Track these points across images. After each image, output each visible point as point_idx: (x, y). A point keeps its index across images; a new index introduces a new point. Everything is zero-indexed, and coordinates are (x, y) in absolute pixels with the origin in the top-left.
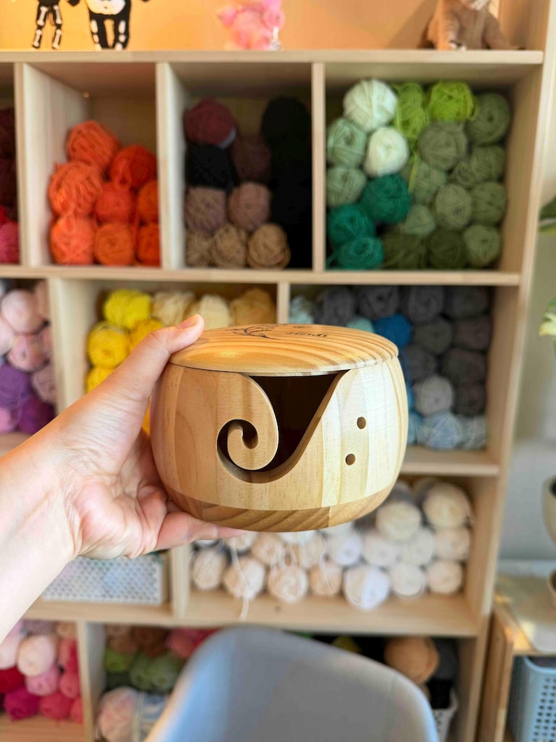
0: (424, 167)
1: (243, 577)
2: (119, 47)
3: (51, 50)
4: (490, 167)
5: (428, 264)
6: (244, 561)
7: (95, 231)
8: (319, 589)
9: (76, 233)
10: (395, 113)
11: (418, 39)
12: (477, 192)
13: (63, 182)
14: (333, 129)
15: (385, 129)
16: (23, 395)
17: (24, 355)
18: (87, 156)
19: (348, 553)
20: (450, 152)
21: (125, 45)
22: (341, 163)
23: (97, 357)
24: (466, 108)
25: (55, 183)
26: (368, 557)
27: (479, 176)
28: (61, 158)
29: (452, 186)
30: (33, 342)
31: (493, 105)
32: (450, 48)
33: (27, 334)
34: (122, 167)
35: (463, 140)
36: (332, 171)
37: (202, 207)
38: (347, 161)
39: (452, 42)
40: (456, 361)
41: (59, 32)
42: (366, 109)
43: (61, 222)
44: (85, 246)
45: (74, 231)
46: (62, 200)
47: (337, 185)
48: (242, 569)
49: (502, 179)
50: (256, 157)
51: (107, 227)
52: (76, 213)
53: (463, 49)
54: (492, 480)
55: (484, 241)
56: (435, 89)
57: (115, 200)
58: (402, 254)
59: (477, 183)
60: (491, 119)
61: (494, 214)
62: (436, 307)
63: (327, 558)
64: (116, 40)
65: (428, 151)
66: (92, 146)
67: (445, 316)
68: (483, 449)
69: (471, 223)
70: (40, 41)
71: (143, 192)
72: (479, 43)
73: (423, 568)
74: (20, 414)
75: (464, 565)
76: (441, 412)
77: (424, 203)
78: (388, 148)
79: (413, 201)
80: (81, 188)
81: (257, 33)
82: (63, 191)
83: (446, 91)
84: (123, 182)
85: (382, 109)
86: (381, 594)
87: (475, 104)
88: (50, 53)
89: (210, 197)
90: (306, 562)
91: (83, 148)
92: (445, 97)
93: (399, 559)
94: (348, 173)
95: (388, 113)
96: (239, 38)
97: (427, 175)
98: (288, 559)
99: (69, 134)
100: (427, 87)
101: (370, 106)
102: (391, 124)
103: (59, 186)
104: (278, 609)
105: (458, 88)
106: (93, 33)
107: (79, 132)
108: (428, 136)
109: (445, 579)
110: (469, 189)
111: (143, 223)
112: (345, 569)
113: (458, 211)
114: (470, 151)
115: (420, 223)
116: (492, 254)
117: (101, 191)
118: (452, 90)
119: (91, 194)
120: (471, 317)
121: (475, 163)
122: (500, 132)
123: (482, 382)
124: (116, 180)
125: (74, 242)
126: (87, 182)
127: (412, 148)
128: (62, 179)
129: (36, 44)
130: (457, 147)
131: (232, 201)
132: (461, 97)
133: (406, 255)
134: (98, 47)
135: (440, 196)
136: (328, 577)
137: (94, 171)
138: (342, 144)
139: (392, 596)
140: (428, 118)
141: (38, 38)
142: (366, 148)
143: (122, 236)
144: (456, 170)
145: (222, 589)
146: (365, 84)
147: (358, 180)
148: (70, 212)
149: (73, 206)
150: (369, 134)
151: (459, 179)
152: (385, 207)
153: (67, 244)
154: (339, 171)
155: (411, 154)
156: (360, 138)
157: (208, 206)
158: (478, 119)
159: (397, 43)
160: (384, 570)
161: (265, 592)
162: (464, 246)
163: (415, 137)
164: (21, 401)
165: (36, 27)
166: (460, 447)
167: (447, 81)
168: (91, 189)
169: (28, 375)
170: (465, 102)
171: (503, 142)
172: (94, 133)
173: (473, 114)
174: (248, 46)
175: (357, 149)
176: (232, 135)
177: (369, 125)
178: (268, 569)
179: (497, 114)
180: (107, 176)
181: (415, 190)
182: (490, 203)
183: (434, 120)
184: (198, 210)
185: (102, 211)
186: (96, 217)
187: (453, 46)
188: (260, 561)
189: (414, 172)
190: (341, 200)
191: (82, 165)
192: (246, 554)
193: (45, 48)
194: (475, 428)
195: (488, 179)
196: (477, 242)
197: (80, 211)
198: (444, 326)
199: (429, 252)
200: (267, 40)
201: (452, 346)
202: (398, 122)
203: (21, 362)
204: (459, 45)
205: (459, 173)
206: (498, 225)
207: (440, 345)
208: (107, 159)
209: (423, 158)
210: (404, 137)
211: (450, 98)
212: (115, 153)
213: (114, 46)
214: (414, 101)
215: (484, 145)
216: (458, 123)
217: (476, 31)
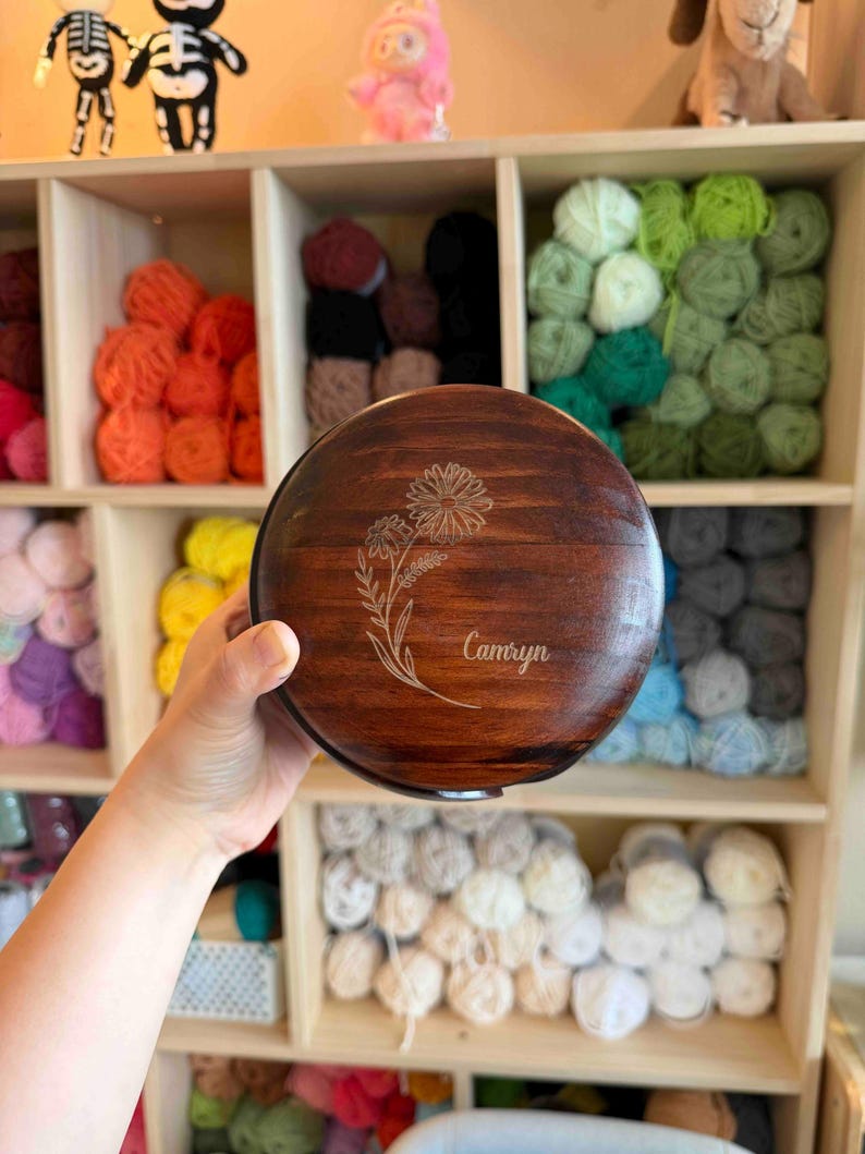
0: (688, 313)
1: (405, 979)
2: (199, 147)
3: (98, 157)
4: (799, 309)
5: (699, 471)
6: (409, 953)
7: (166, 431)
8: (531, 1003)
9: (136, 435)
10: (638, 229)
11: (673, 111)
12: (778, 351)
13: (116, 357)
14: (537, 260)
15: (624, 254)
16: (60, 686)
17: (61, 622)
18: (153, 314)
19: (580, 945)
20: (730, 290)
21: (208, 143)
22: (552, 313)
23: (173, 624)
24: (753, 216)
25: (105, 358)
26: (611, 951)
27: (780, 325)
28: (116, 319)
29: (737, 342)
30: (74, 603)
31: (800, 210)
32: (720, 124)
33: (65, 591)
34: (205, 331)
35: (752, 269)
36: (536, 326)
37: (333, 389)
38: (561, 310)
39: (724, 113)
40: (752, 628)
41: (109, 129)
42: (589, 226)
43: (114, 419)
44: (149, 455)
45: (132, 432)
46: (114, 384)
47: (546, 348)
48: (405, 967)
49: (819, 329)
50: (414, 308)
51: (185, 423)
52: (135, 404)
53: (743, 123)
54: (819, 828)
55: (793, 430)
56: (701, 188)
57: (197, 382)
58: (654, 454)
59: (779, 336)
60: (797, 233)
61: (808, 387)
62: (715, 539)
63: (545, 952)
64: (196, 136)
65: (692, 288)
66: (161, 299)
67: (733, 554)
68: (803, 777)
69: (769, 402)
70: (81, 144)
71: (240, 369)
72: (773, 113)
73: (707, 971)
74: (55, 714)
75: (776, 967)
76: (727, 714)
77: (690, 372)
78: (627, 285)
79: (670, 369)
80: (143, 364)
81: (412, 116)
82: (115, 370)
83: (721, 191)
84: (209, 352)
85: (615, 224)
86: (637, 1015)
87: (769, 208)
88: (96, 161)
89: (345, 372)
90: (510, 960)
91: (147, 301)
92: (719, 201)
93: (665, 954)
94: (563, 328)
95: (626, 230)
96: (382, 124)
97: (693, 327)
98: (481, 953)
99: (128, 280)
100: (688, 186)
101: (596, 221)
102: (631, 246)
103: (109, 363)
104: (463, 1035)
105: (739, 185)
106: (160, 128)
107: (143, 279)
108: (694, 264)
109: (746, 991)
110: (765, 347)
111: (240, 416)
112: (576, 970)
113: (745, 383)
114: (764, 285)
115: (684, 404)
116: (807, 451)
117: (175, 368)
118: (729, 189)
119: (158, 374)
120: (776, 556)
121: (772, 304)
122: (812, 253)
123: (798, 663)
124: (199, 349)
125: (132, 449)
126: (153, 356)
127: (667, 283)
128: (114, 351)
129: (76, 148)
130: (742, 279)
131: (379, 377)
132: (745, 199)
133: (661, 457)
134: (168, 149)
135: (715, 359)
136: (547, 983)
137: (165, 338)
138: (552, 282)
139: (654, 1018)
140: (693, 235)
141: (78, 139)
142: (592, 287)
143: (208, 437)
144: (743, 317)
145: (373, 997)
146: (586, 186)
147: (580, 340)
148: (127, 402)
149: (130, 393)
150: (596, 265)
151: (748, 331)
152: (624, 381)
153: (122, 452)
154: (548, 326)
155: (666, 294)
156: (581, 274)
157: (341, 387)
158: (775, 232)
159: (642, 119)
160: (640, 972)
161: (443, 1006)
162: (759, 439)
163: (672, 266)
164: (57, 695)
165: (75, 122)
166: (763, 770)
167: (720, 175)
168: (158, 366)
169: (69, 653)
170: (753, 207)
171: (820, 268)
172: (165, 278)
173: (766, 225)
174: (398, 136)
175: (577, 289)
176: (380, 274)
177: (596, 251)
178: (447, 969)
179: (805, 225)
180: (185, 342)
181: (673, 351)
182: (801, 369)
183: (702, 239)
184: (325, 394)
185: (177, 399)
186: (169, 410)
187: (726, 119)
188: (434, 955)
189: (671, 322)
190: (553, 372)
191: (148, 329)
192: (413, 943)
193: (89, 153)
194: (787, 740)
195: (797, 330)
196: (780, 433)
197: (141, 399)
198: (731, 570)
199: (700, 451)
200: (427, 125)
201: (746, 602)
202: (642, 242)
203: (57, 633)
204: (735, 118)
205: (748, 320)
206: (817, 404)
207: (726, 601)
208: (185, 319)
209: (685, 299)
210: (654, 268)
211: (728, 201)
212: (197, 308)
213: (191, 147)
214: (669, 209)
215: (788, 275)
216: (742, 241)
217: (767, 92)
